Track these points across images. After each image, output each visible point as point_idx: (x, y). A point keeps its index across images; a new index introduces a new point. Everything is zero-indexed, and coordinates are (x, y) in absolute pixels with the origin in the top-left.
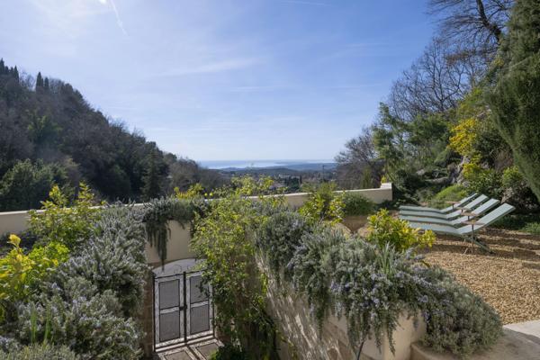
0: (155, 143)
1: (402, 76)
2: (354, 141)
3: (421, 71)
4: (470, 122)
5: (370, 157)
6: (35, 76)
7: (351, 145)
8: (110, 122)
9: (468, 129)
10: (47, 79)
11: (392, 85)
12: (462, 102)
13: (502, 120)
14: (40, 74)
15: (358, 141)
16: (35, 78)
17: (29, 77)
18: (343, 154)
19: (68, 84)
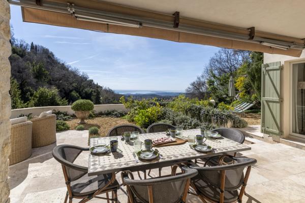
0: (92, 80)
1: (214, 55)
2: (194, 83)
3: (223, 54)
4: (242, 79)
5: (201, 90)
6: (30, 44)
7: (193, 84)
8: (70, 69)
9: (241, 80)
10: (36, 46)
11: (210, 59)
12: (239, 69)
13: (251, 79)
14: (32, 43)
15: (196, 82)
16: (30, 45)
17: (27, 45)
18: (190, 88)
19: (47, 49)
